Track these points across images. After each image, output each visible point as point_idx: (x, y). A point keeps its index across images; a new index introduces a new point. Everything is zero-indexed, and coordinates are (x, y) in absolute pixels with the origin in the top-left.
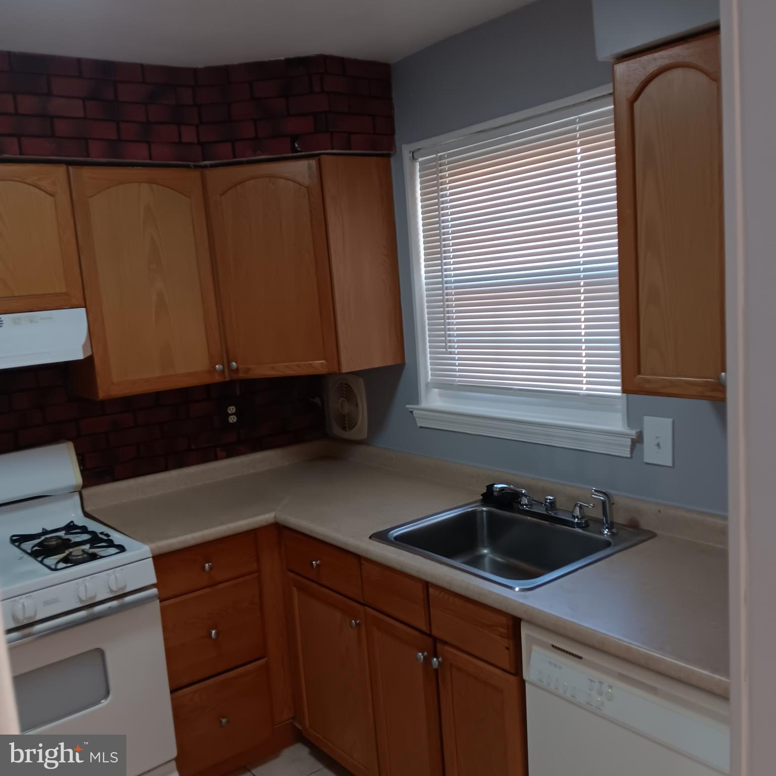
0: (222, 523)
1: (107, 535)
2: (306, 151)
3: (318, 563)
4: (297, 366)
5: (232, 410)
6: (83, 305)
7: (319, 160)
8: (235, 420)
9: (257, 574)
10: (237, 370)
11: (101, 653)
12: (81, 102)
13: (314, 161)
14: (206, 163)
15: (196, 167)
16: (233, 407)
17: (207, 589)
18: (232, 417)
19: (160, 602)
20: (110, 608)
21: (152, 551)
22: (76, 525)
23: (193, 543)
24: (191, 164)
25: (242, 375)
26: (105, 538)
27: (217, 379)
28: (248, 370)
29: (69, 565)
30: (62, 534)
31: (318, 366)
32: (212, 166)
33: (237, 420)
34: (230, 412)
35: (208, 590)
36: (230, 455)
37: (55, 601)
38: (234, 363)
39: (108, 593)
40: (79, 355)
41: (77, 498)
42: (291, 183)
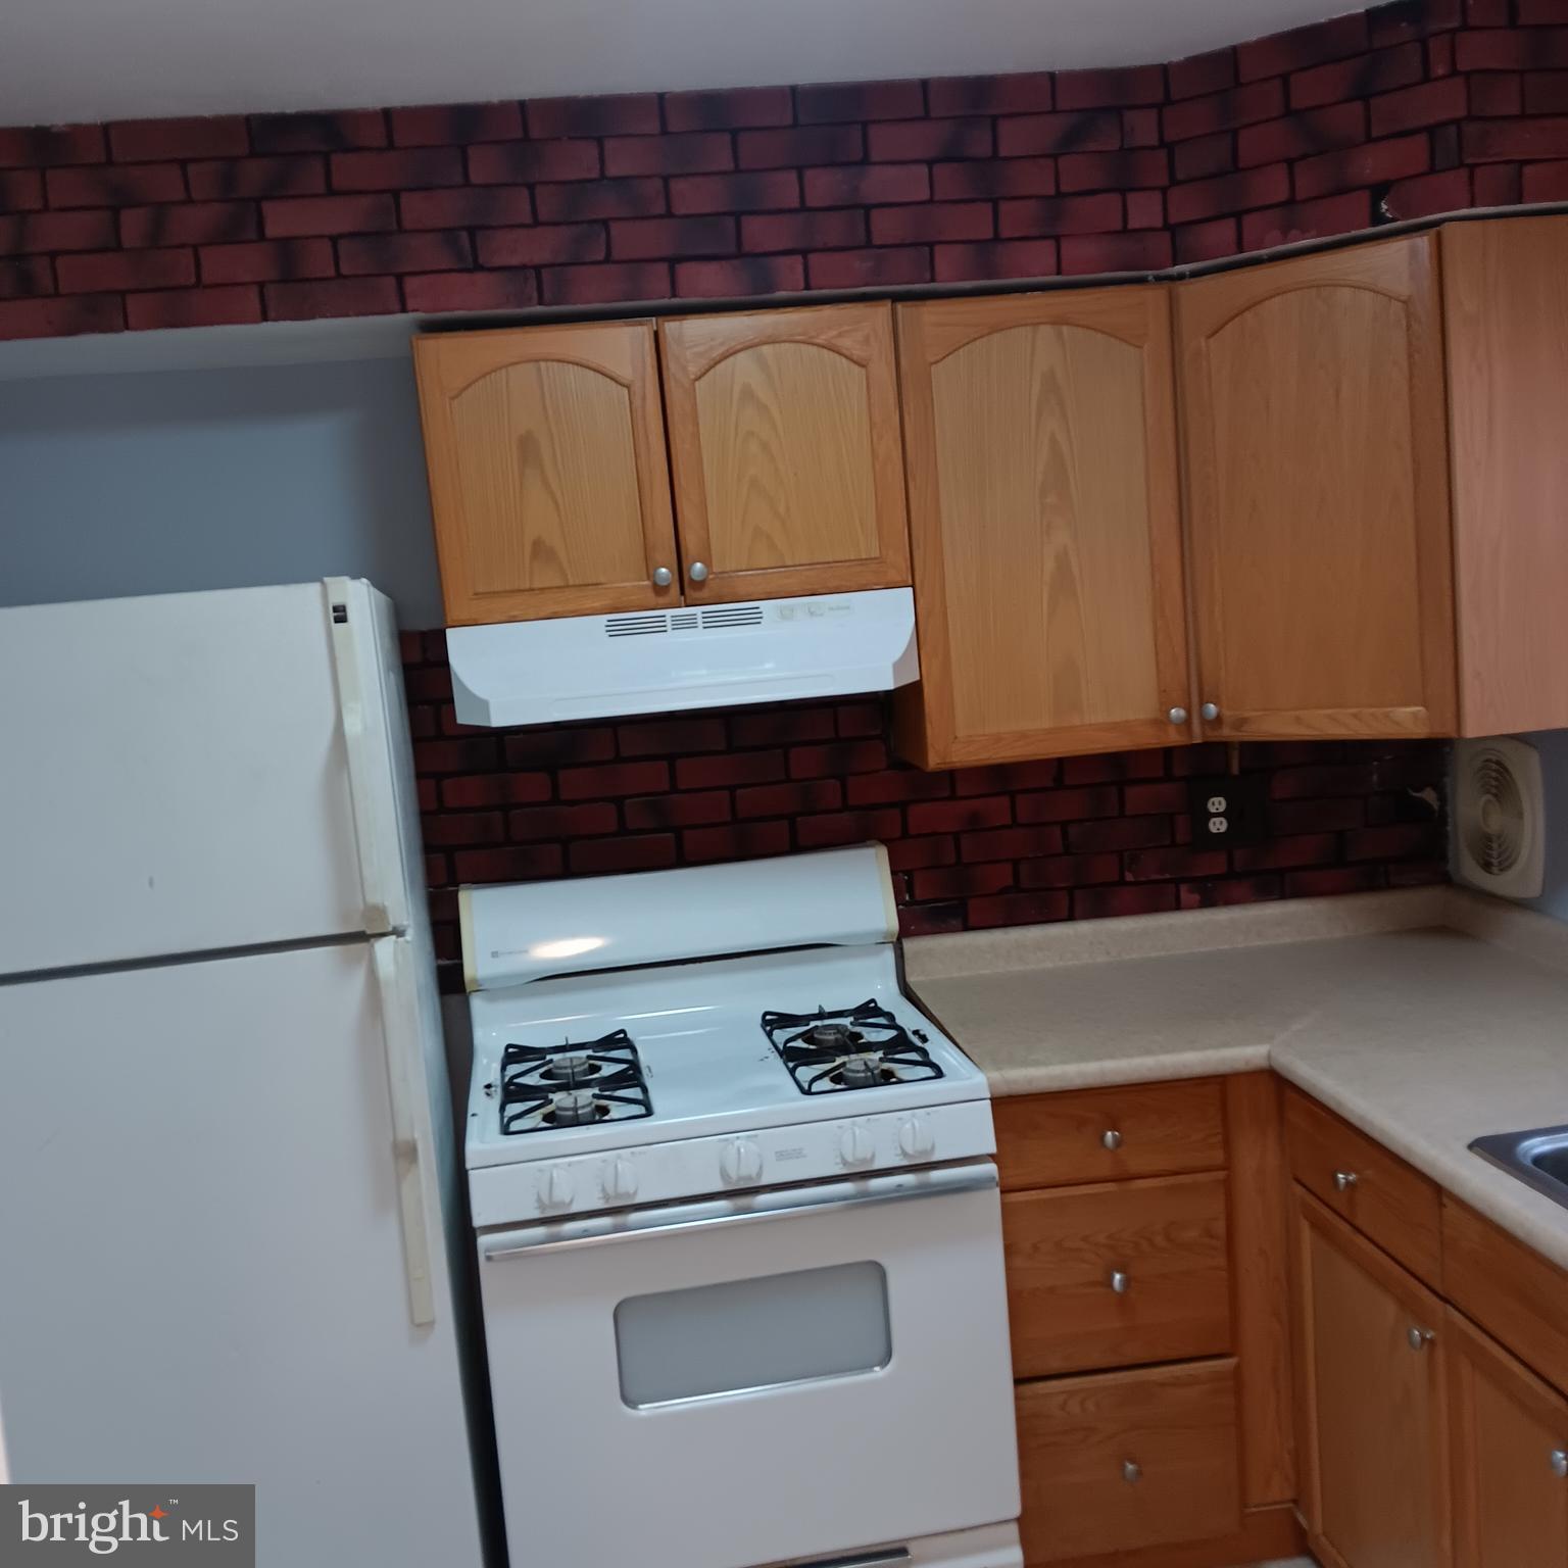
0: (1148, 1052)
1: (924, 1039)
2: (1405, 217)
3: (1351, 1178)
4: (1355, 716)
5: (1217, 806)
6: (910, 582)
7: (1439, 235)
8: (1223, 828)
9: (1221, 1175)
10: (1219, 719)
11: (878, 1272)
12: (924, 169)
13: (1426, 238)
14: (1179, 268)
15: (1158, 279)
16: (1221, 799)
17: (1110, 1184)
18: (1217, 820)
19: (1002, 1192)
20: (900, 1186)
21: (991, 1086)
22: (880, 1009)
23: (1078, 1083)
24: (1150, 274)
25: (1227, 733)
26: (920, 1044)
27: (1174, 738)
28: (1243, 721)
29: (838, 1087)
30: (846, 1021)
31: (1407, 720)
32: (1195, 274)
33: (1228, 829)
34: (1213, 810)
35: (1111, 1187)
36: (1209, 899)
37: (798, 1154)
38: (1212, 706)
39: (897, 1155)
40: (885, 682)
41: (889, 956)
42: (1367, 296)
